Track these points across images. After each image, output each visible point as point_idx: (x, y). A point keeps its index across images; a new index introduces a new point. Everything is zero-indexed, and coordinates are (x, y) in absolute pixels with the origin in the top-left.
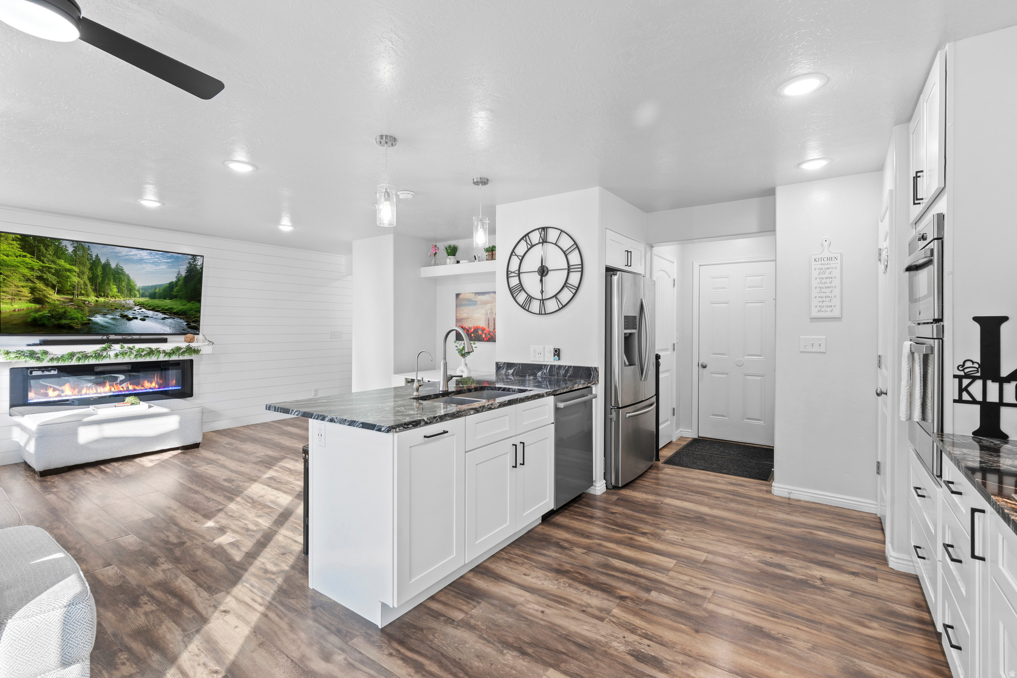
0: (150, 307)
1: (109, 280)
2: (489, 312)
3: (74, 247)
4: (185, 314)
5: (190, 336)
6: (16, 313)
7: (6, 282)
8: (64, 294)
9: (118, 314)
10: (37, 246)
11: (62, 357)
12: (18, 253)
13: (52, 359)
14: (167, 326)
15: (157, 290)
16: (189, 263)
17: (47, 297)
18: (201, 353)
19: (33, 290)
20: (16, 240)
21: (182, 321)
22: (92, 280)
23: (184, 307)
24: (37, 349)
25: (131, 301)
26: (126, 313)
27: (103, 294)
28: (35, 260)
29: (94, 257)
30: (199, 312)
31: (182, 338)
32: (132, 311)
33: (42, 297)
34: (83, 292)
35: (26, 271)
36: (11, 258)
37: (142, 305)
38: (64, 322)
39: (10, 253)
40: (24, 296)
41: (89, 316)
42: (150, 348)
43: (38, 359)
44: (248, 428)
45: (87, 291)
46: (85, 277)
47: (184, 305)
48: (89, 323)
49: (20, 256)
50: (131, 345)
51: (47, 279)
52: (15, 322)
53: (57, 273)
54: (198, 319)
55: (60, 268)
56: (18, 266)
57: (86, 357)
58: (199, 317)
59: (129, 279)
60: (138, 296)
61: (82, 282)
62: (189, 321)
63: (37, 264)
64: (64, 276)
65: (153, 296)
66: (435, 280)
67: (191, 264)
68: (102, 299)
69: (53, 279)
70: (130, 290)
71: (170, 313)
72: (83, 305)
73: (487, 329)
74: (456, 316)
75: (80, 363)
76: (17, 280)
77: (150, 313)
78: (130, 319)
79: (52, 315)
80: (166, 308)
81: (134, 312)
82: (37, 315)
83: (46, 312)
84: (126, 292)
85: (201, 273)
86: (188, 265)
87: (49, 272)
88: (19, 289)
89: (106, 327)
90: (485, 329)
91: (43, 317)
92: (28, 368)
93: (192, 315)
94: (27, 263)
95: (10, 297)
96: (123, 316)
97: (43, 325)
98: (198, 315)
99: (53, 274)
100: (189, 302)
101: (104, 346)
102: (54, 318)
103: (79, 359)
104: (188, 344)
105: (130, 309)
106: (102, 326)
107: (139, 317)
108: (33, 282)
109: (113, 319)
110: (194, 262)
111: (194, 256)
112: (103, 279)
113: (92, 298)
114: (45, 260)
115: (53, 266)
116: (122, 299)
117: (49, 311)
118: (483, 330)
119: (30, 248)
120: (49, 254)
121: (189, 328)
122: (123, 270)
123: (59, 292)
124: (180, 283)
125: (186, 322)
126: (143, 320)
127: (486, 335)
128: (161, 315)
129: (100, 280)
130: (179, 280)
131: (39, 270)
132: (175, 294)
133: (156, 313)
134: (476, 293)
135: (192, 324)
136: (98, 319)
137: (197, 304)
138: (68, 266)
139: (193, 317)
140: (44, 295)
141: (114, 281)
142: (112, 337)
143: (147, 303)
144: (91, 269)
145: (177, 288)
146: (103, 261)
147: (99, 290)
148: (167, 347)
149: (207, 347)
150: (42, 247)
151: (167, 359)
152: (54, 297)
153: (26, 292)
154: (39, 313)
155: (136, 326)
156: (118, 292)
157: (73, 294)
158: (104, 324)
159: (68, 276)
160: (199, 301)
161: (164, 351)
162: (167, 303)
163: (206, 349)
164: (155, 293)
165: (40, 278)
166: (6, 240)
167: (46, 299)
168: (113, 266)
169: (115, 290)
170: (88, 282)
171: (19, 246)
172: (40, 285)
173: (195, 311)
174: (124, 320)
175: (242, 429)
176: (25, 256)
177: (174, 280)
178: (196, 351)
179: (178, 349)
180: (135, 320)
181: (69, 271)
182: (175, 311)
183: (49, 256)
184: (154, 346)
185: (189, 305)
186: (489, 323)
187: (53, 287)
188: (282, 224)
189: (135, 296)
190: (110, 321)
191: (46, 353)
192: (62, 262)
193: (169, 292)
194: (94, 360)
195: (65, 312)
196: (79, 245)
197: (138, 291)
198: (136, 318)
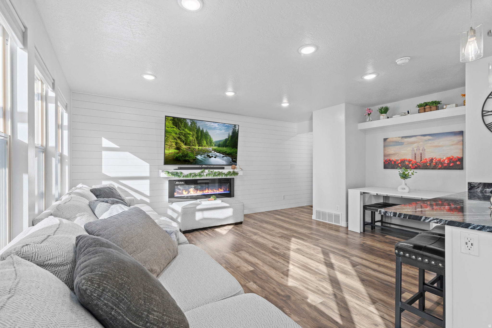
0: (218, 151)
1: (203, 138)
2: (415, 149)
3: (191, 123)
4: (231, 155)
5: (234, 166)
6: (170, 154)
7: (167, 140)
8: (187, 145)
9: (206, 155)
10: (178, 123)
11: (187, 175)
12: (172, 126)
13: (184, 176)
14: (224, 160)
15: (221, 143)
16: (233, 129)
17: (181, 147)
18: (239, 174)
19: (176, 143)
20: (171, 120)
21: (230, 158)
22: (197, 138)
23: (231, 151)
24: (179, 171)
25: (211, 148)
26: (209, 154)
27: (201, 145)
28: (177, 129)
29: (198, 127)
30: (237, 153)
31: (230, 167)
32: (211, 153)
33: (179, 147)
34: (194, 144)
35: (174, 135)
36: (169, 129)
37: (215, 150)
38: (187, 158)
39: (169, 126)
40: (173, 147)
41: (196, 156)
42: (219, 172)
43: (179, 176)
44: (256, 214)
45: (195, 144)
46: (195, 137)
47: (231, 150)
48: (195, 159)
49: (172, 127)
50: (212, 170)
51: (181, 138)
52: (170, 159)
53: (185, 136)
54: (236, 157)
55: (186, 133)
56: (172, 132)
57: (196, 175)
58: (237, 156)
59: (210, 138)
60: (214, 146)
61: (193, 139)
62: (233, 158)
63: (178, 131)
64: (187, 137)
65: (219, 146)
66: (365, 131)
67: (234, 129)
68: (200, 148)
69: (183, 138)
70: (210, 143)
71: (226, 154)
72: (194, 151)
73: (414, 160)
74: (384, 153)
75: (193, 179)
76: (171, 139)
77: (218, 154)
78: (210, 157)
79: (183, 155)
80: (224, 151)
81: (212, 154)
82: (177, 155)
83: (180, 154)
84: (209, 144)
85: (238, 134)
86: (233, 130)
87: (182, 135)
88: (172, 143)
89: (202, 161)
90: (412, 161)
91: (180, 156)
92: (174, 180)
93: (234, 155)
94: (175, 131)
95: (169, 147)
96: (208, 156)
97: (180, 160)
98: (236, 155)
99: (183, 136)
100: (233, 148)
101: (202, 170)
102: (183, 157)
103: (193, 176)
104: (233, 170)
105: (211, 152)
106: (200, 161)
107: (214, 156)
108: (176, 140)
109: (204, 157)
110: (235, 128)
111: (235, 125)
112: (201, 138)
113: (197, 147)
114: (181, 129)
115: (183, 132)
116: (208, 147)
117: (182, 153)
118: (410, 161)
119: (176, 123)
120: (182, 126)
121: (233, 161)
122: (208, 133)
123: (185, 144)
124: (229, 139)
125: (232, 158)
126: (215, 157)
127: (412, 164)
128: (222, 155)
129: (200, 138)
130: (229, 137)
131: (179, 134)
132: (227, 144)
133: (220, 154)
134: (402, 137)
135: (234, 160)
136: (199, 157)
137: (236, 149)
138: (189, 132)
139: (234, 156)
140: (180, 146)
141: (205, 139)
142: (204, 166)
143: (216, 149)
144: (197, 133)
145: (228, 141)
146: (201, 129)
147: (200, 144)
148: (225, 171)
149: (241, 171)
150: (180, 123)
151: (225, 177)
152: (184, 147)
153: (174, 144)
154: (178, 154)
155: (213, 161)
156: (206, 144)
157: (190, 145)
158: (201, 159)
159: (189, 136)
160: (237, 148)
161: (224, 173)
162: (224, 149)
163: (241, 173)
164: (220, 144)
165: (179, 138)
166: (168, 120)
167: (181, 148)
168: (205, 131)
169: (205, 143)
170: (195, 139)
171: (172, 123)
172: (179, 141)
173: (235, 153)
174: (208, 158)
175: (254, 215)
176: (174, 128)
177: (227, 137)
178: (237, 174)
179: (230, 172)
180: (212, 158)
181: (189, 134)
182: (227, 153)
183: (182, 127)
184: (221, 171)
185: (233, 150)
186: (415, 157)
187: (183, 142)
188: (284, 102)
189: (212, 146)
190: (203, 158)
191: (181, 173)
192: (186, 130)
193: (225, 144)
194: (199, 177)
195: (187, 154)
196: (193, 122)
197: (214, 143)
198: (213, 157)
